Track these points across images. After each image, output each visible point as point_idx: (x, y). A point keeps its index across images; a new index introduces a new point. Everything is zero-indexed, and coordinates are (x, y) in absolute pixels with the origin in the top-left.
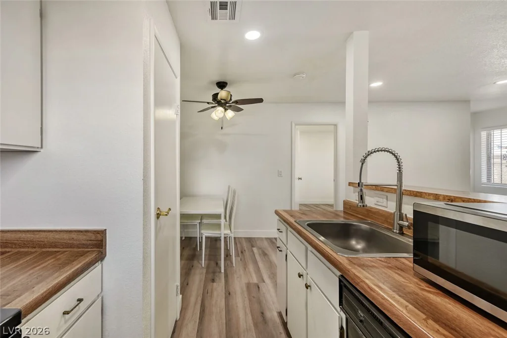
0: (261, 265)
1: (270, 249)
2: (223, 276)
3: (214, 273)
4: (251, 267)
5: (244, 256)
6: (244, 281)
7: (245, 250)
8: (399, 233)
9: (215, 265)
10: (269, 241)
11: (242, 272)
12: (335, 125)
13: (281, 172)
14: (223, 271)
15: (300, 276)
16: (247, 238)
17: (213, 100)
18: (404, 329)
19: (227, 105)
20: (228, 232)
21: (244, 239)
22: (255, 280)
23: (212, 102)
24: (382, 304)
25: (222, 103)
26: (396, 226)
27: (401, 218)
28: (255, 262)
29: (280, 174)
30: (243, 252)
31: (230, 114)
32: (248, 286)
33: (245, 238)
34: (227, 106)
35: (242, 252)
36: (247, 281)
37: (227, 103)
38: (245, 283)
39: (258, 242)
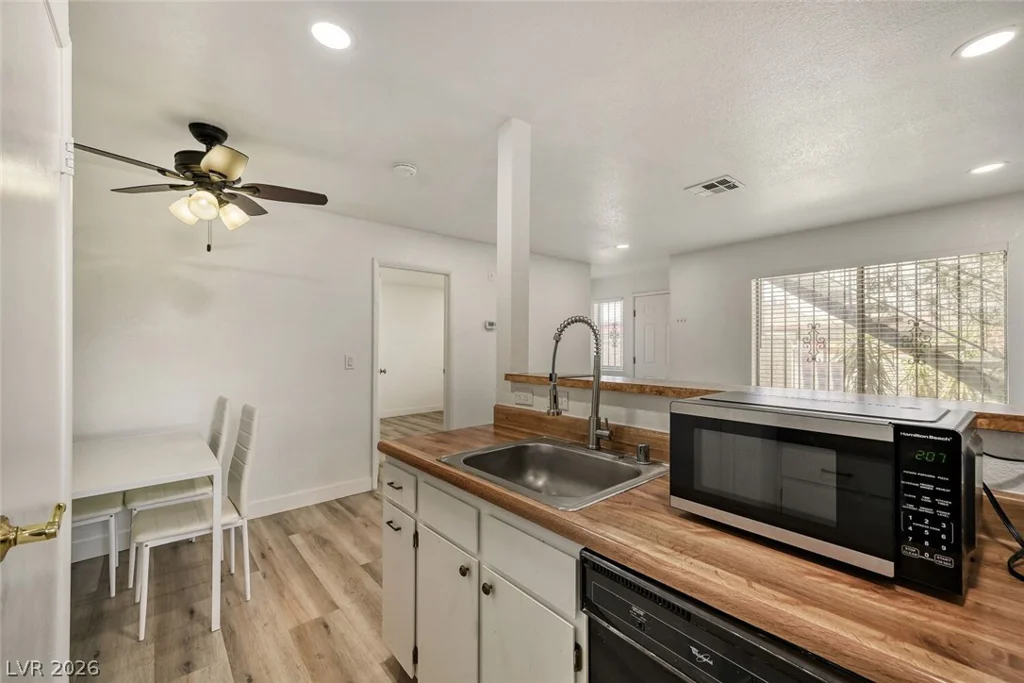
0: (319, 570)
1: (331, 527)
2: (218, 639)
3: (186, 642)
4: (297, 585)
5: (272, 565)
6: (285, 626)
7: (270, 548)
8: (596, 449)
9: (187, 619)
10: (325, 508)
11: (273, 605)
12: (447, 275)
13: (351, 359)
14: (216, 625)
15: (464, 571)
16: (270, 517)
17: (176, 168)
18: (735, 616)
19: (226, 191)
20: (232, 518)
21: (261, 523)
22: (313, 612)
23: (175, 171)
24: (686, 584)
25: (212, 183)
26: (592, 438)
27: (599, 426)
28: (304, 568)
29: (349, 364)
30: (267, 551)
31: (234, 215)
32: (300, 635)
33: (263, 518)
34: (225, 194)
35: (263, 556)
36: (291, 625)
37: (225, 184)
38: (291, 631)
39: (300, 520)
